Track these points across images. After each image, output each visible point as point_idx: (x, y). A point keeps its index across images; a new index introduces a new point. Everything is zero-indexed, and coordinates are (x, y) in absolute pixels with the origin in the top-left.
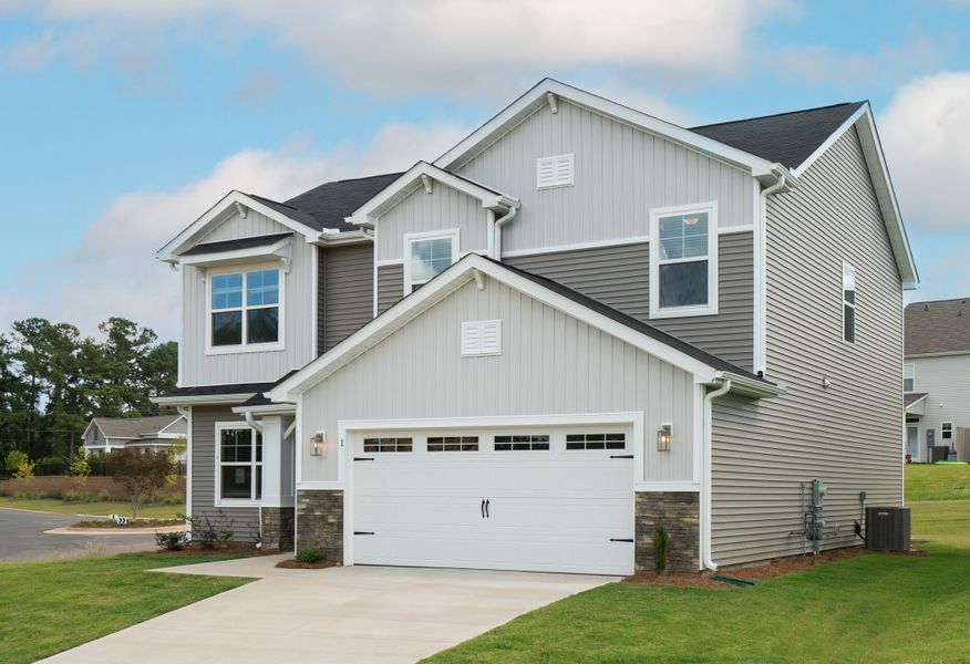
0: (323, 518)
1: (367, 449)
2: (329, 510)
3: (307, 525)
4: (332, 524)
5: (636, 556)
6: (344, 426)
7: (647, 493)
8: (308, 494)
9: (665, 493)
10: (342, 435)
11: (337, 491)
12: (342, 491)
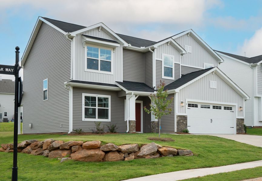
0: (183, 122)
1: (188, 106)
2: (184, 120)
4: (185, 124)
7: (238, 119)
11: (186, 116)
12: (187, 116)
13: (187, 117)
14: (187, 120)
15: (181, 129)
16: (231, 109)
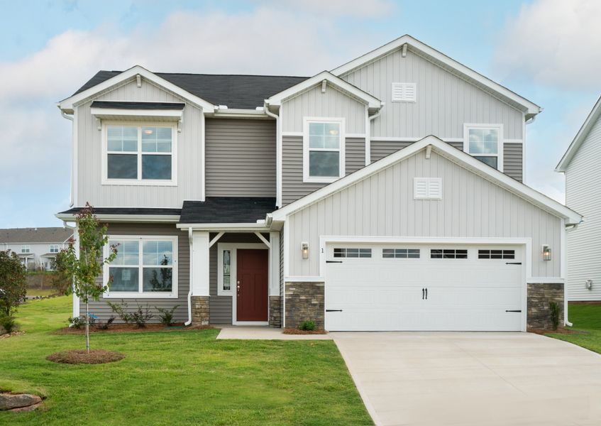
0: (307, 301)
1: (336, 255)
2: (313, 295)
3: (293, 306)
4: (315, 305)
5: (528, 319)
6: (324, 239)
7: (534, 284)
8: (294, 284)
9: (545, 284)
10: (322, 245)
11: (319, 283)
12: (324, 283)
13: (323, 287)
14: (323, 294)
15: (302, 318)
16: (509, 254)
